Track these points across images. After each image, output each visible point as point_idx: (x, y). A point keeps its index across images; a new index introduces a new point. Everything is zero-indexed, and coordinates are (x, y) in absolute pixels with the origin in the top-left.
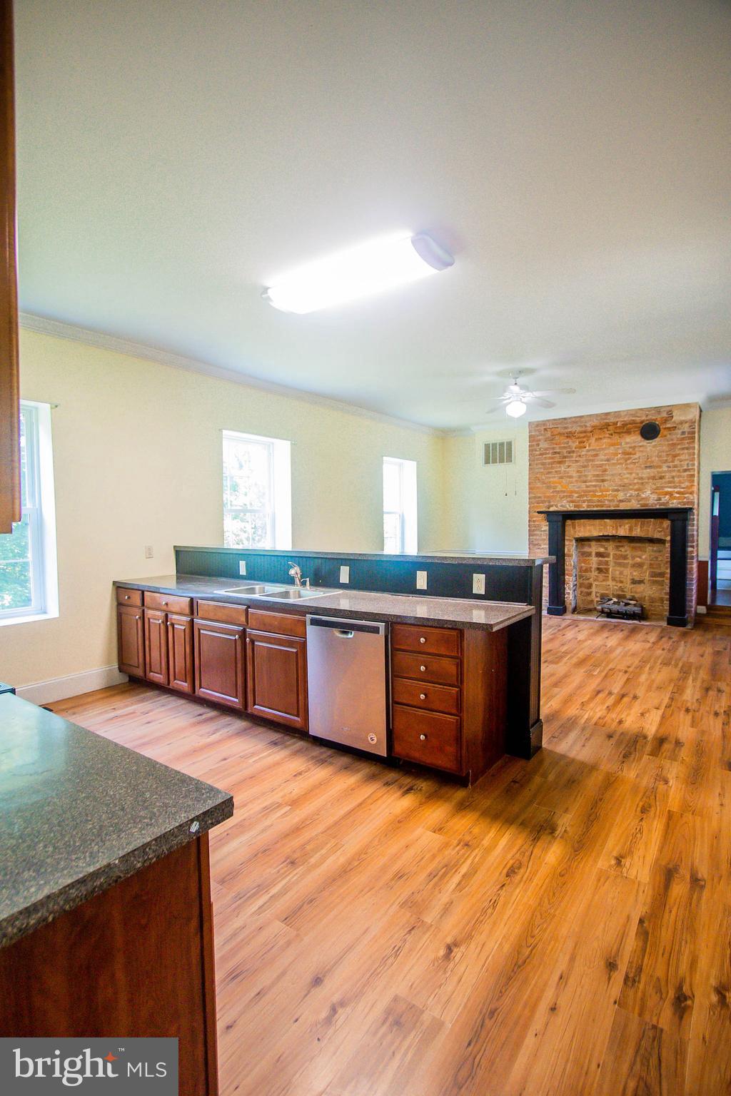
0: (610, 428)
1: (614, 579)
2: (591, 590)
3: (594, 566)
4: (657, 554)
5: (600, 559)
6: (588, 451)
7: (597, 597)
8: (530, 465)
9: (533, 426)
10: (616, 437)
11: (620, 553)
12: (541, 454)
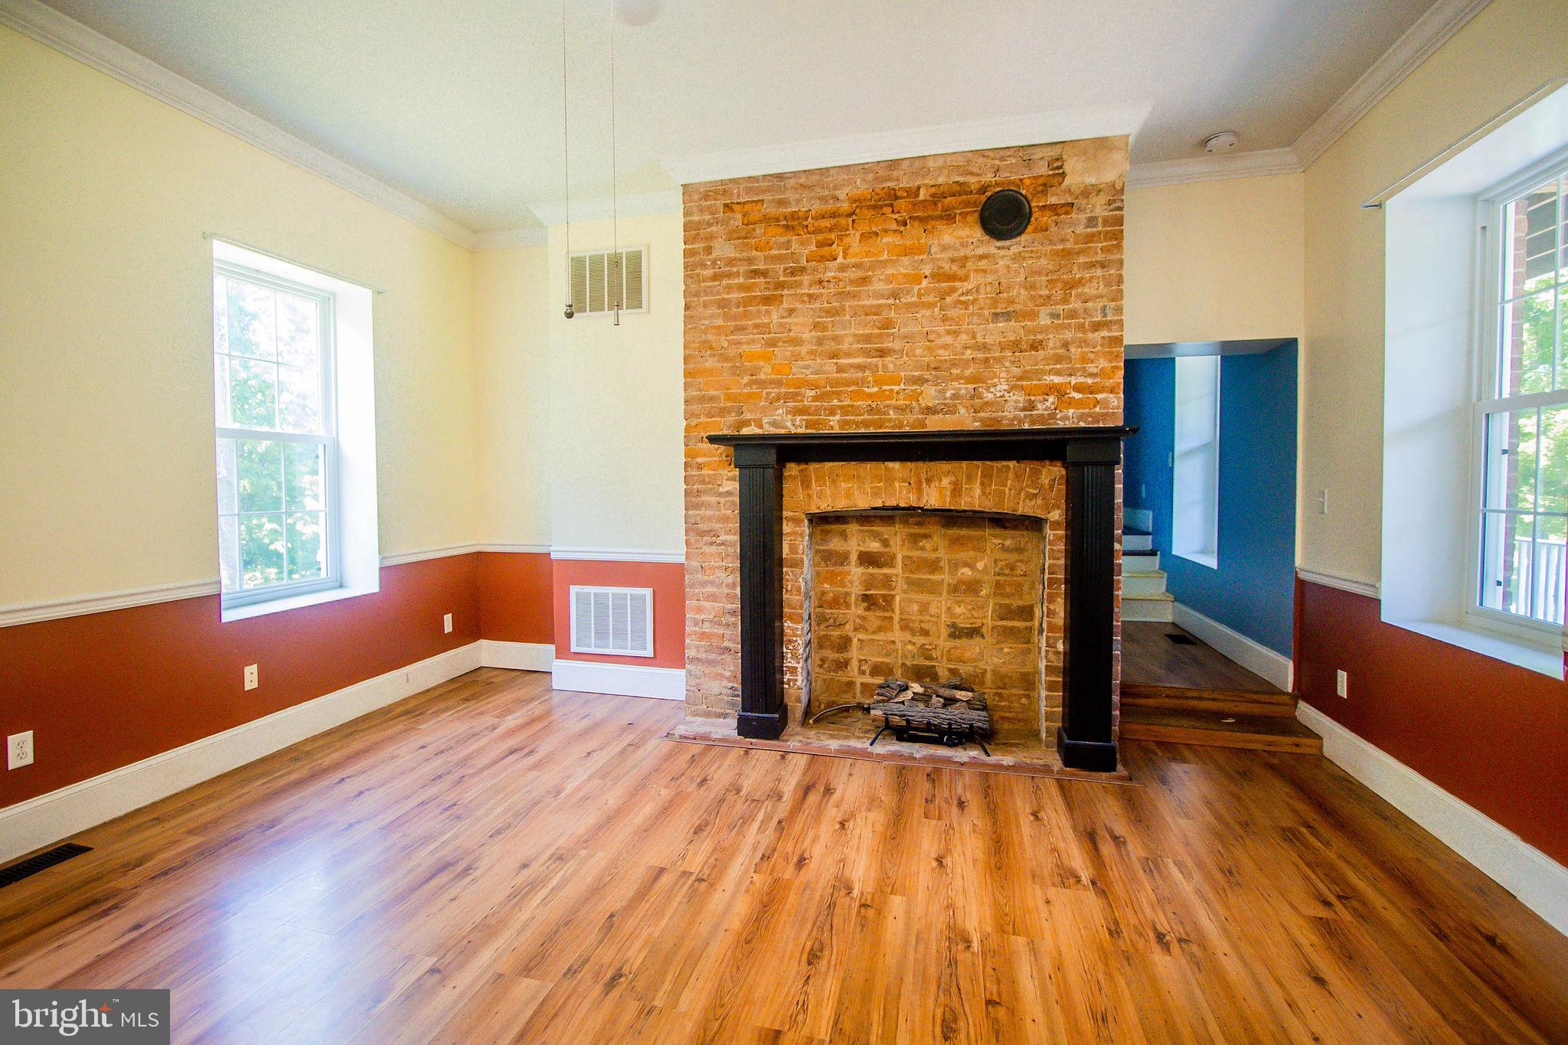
0: (901, 204)
1: (905, 627)
2: (845, 655)
3: (856, 590)
4: (1013, 557)
5: (871, 570)
6: (842, 268)
7: (863, 673)
8: (687, 308)
9: (696, 197)
10: (915, 230)
11: (919, 553)
12: (715, 277)
